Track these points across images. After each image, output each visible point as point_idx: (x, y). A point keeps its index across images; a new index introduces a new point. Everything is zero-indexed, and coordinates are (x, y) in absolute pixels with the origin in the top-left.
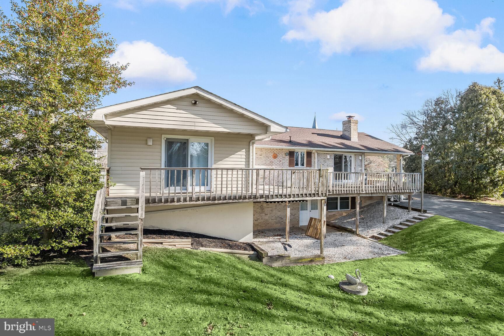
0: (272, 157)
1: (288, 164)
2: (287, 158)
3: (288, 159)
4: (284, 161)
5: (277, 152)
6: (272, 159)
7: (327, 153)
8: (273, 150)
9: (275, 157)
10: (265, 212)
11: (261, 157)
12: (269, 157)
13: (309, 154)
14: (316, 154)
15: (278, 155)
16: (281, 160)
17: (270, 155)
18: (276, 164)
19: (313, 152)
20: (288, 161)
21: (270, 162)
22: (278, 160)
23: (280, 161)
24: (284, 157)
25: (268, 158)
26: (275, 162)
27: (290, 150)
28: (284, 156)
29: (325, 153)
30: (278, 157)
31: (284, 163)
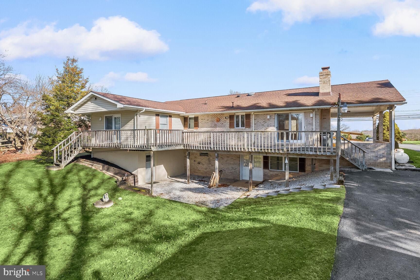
0: (216, 121)
1: (229, 126)
3: (229, 122)
4: (225, 124)
5: (220, 116)
7: (267, 114)
8: (217, 116)
9: (218, 120)
10: (212, 164)
12: (214, 121)
13: (248, 116)
14: (254, 115)
15: (220, 119)
17: (214, 120)
18: (219, 126)
20: (229, 124)
21: (215, 125)
22: (221, 123)
23: (223, 124)
24: (225, 121)
25: (213, 122)
26: (218, 125)
27: (230, 114)
29: (264, 114)
30: (221, 121)
31: (225, 125)
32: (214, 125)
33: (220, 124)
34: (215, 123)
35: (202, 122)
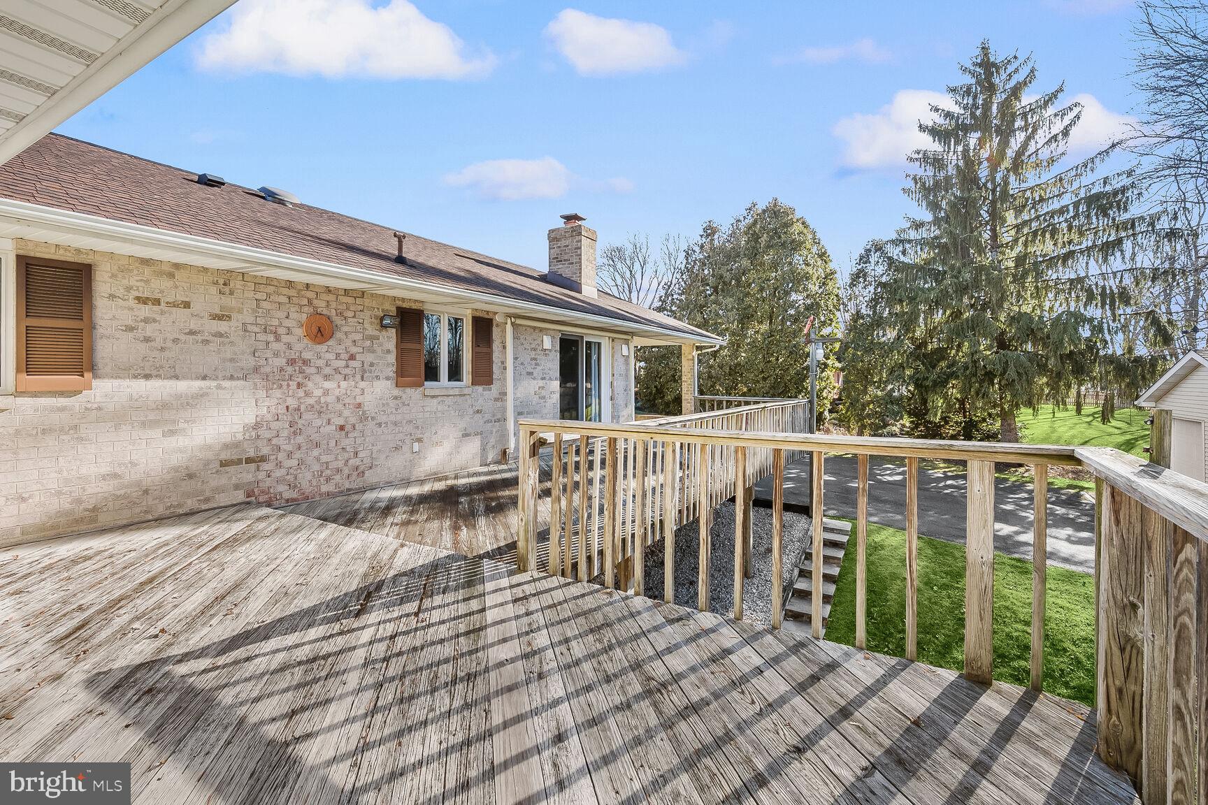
0: (300, 332)
1: (391, 371)
2: (389, 339)
3: (392, 345)
4: (369, 358)
5: (334, 305)
6: (303, 346)
7: (541, 330)
8: (310, 295)
9: (321, 331)
11: (222, 326)
12: (281, 331)
13: (483, 327)
14: (509, 327)
15: (338, 321)
16: (354, 350)
17: (287, 323)
18: (327, 371)
19: (498, 319)
20: (392, 358)
21: (292, 362)
22: (340, 349)
23: (352, 357)
24: (372, 338)
25: (278, 339)
26: (321, 363)
27: (400, 304)
28: (371, 330)
29: (534, 328)
30: (338, 335)
31: (372, 365)
32: (281, 362)
33: (331, 356)
34: (298, 347)
35: (149, 330)
